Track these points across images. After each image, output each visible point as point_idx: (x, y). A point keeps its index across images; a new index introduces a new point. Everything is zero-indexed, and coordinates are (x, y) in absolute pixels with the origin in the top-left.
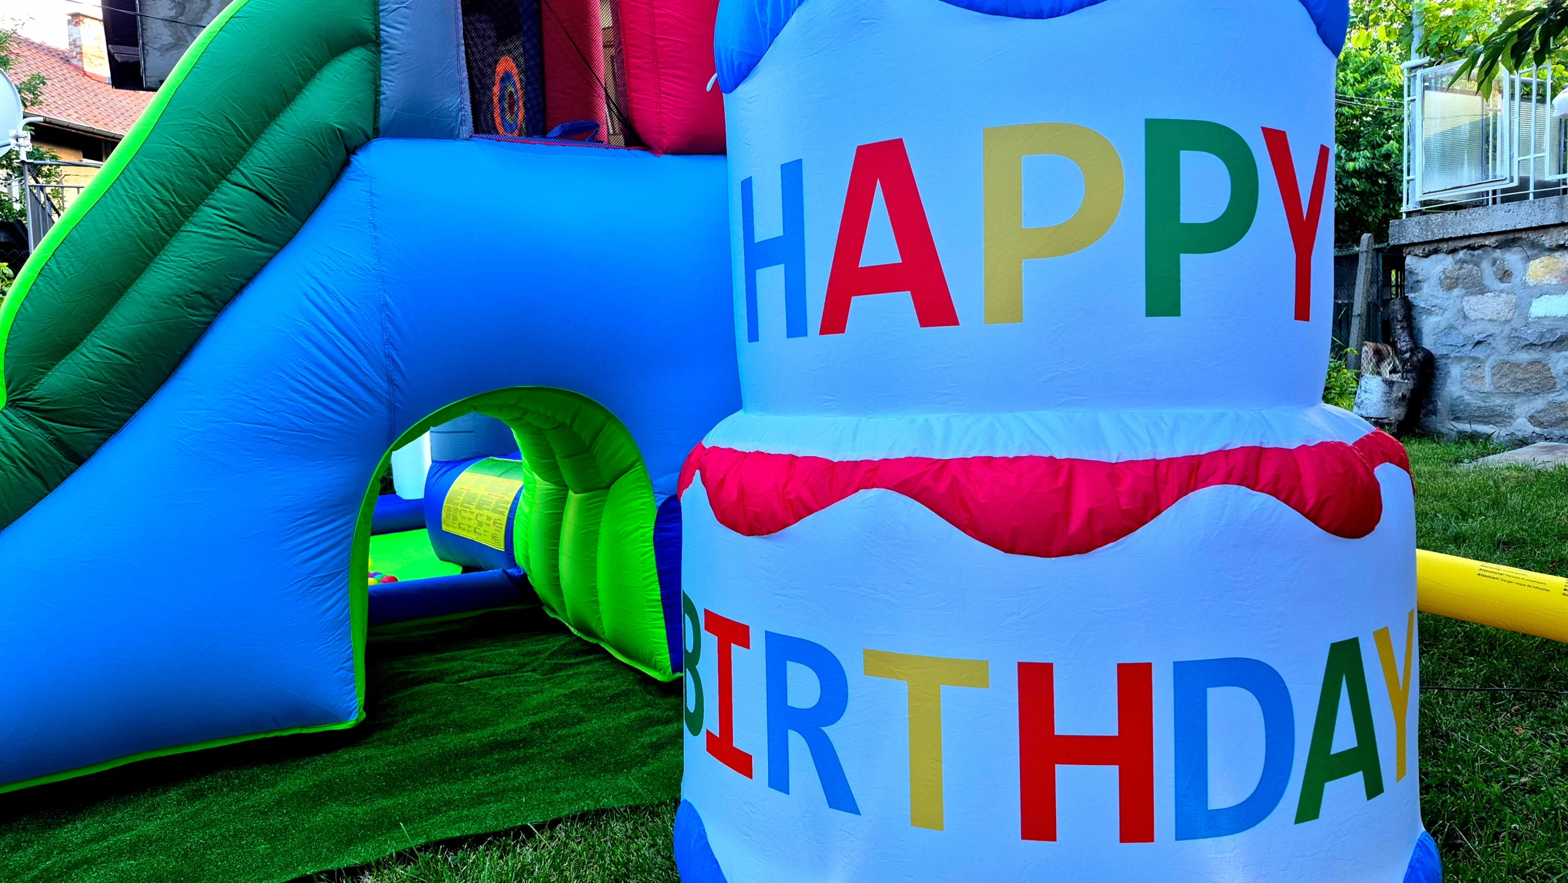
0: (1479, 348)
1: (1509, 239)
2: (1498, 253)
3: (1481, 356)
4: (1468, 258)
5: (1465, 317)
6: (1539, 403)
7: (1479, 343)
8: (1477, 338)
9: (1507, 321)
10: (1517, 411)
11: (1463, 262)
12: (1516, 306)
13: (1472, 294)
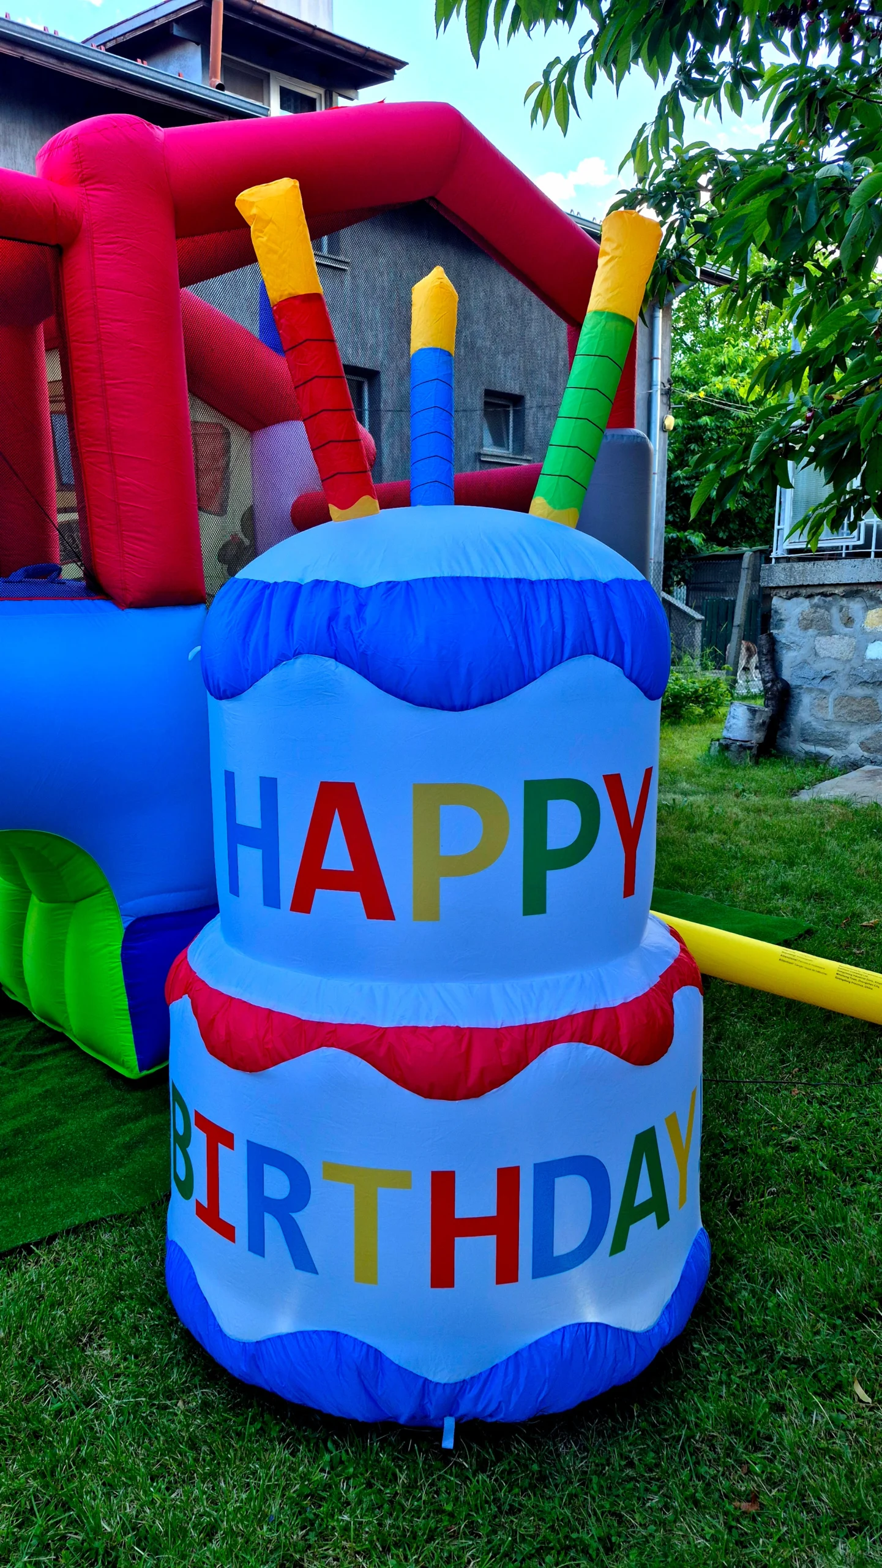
0: (826, 682)
1: (854, 590)
2: (844, 602)
3: (827, 688)
4: (822, 603)
5: (816, 654)
6: (868, 732)
7: (826, 677)
8: (825, 673)
9: (849, 661)
10: (851, 737)
11: (817, 606)
12: (856, 648)
13: (823, 635)
